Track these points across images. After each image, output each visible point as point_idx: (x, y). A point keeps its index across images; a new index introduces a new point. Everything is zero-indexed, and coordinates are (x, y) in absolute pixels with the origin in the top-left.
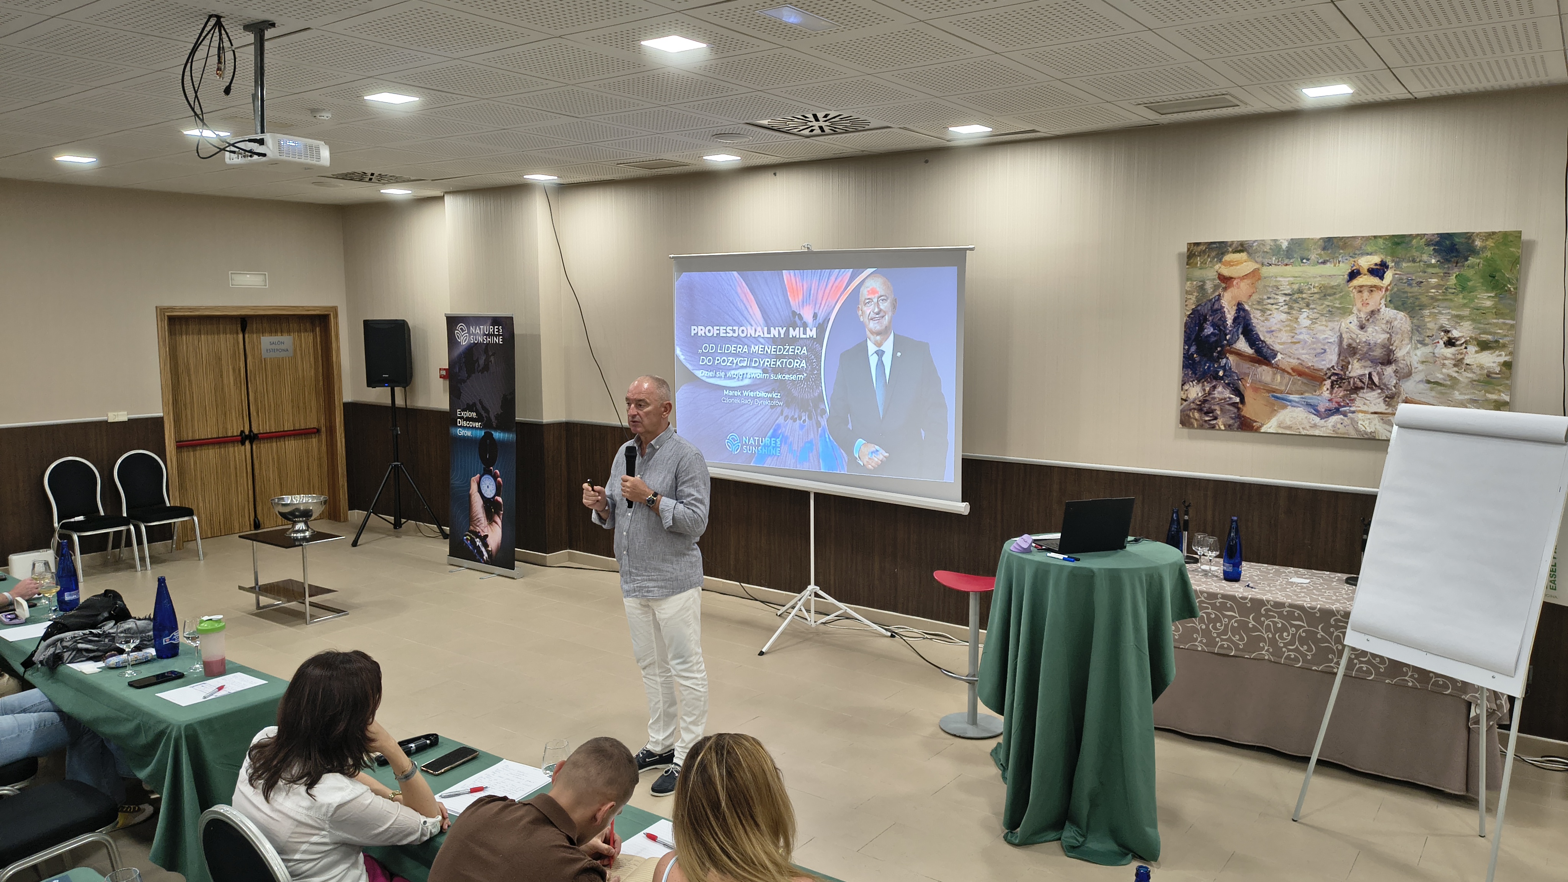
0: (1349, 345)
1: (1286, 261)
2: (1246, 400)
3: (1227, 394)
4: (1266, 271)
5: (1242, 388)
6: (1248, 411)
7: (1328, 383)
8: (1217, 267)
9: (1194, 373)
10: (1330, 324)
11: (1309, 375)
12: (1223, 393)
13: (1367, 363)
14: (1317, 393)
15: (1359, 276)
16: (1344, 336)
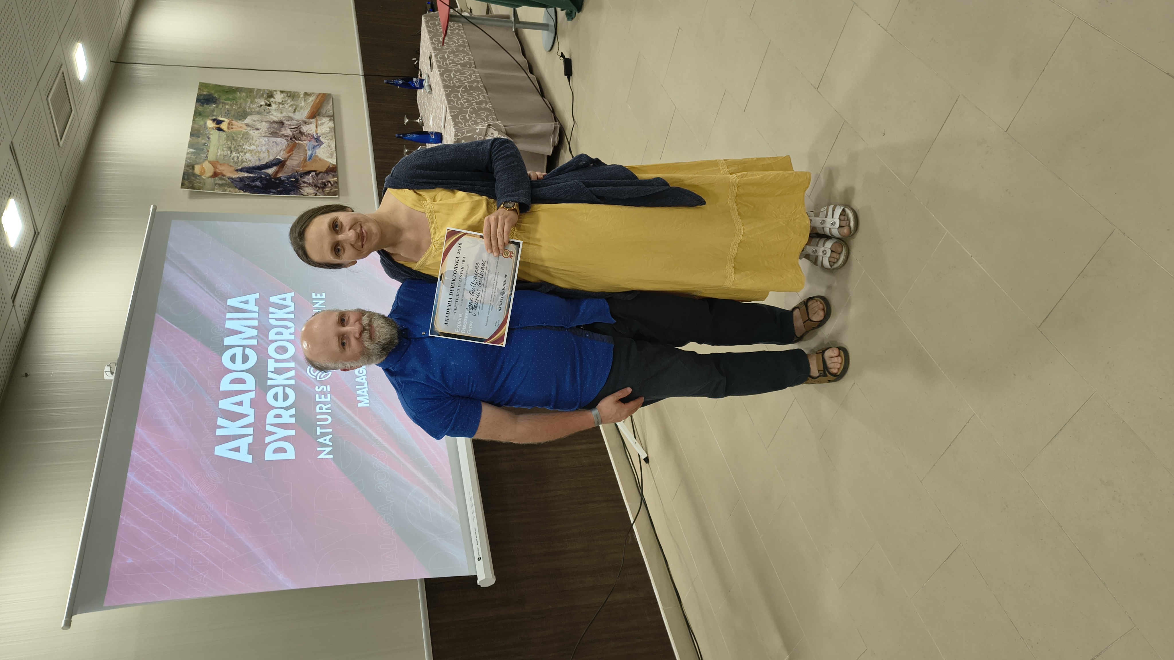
0: (270, 134)
1: (205, 151)
2: (312, 170)
3: (309, 177)
4: (211, 159)
5: (304, 172)
7: (297, 142)
8: (204, 177)
9: (293, 190)
11: (292, 148)
12: (309, 179)
13: (283, 129)
14: (305, 145)
15: (221, 127)
16: (264, 135)
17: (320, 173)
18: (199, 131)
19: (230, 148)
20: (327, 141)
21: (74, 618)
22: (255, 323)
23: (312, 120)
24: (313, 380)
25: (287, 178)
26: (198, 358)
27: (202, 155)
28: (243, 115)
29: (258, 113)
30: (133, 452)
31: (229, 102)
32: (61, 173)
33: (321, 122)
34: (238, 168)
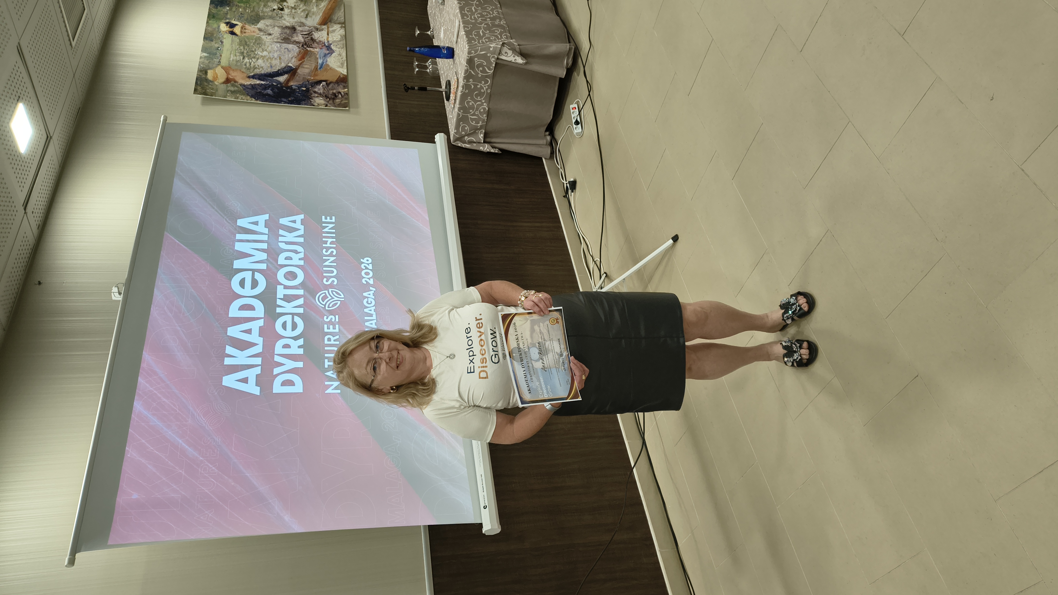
0: (282, 40)
1: (218, 55)
2: (323, 79)
4: (224, 64)
5: (315, 81)
7: (308, 49)
8: (216, 83)
9: (304, 100)
11: (304, 55)
12: (320, 88)
13: (295, 35)
14: (317, 53)
15: (234, 31)
16: (276, 41)
17: (331, 83)
18: (212, 34)
19: (243, 53)
20: (338, 49)
21: (78, 555)
22: (265, 246)
23: (323, 27)
24: (322, 309)
25: (298, 87)
26: (207, 281)
27: (215, 60)
28: (255, 19)
29: (271, 17)
30: (140, 379)
31: (242, 5)
32: (74, 75)
33: (333, 29)
34: (250, 75)
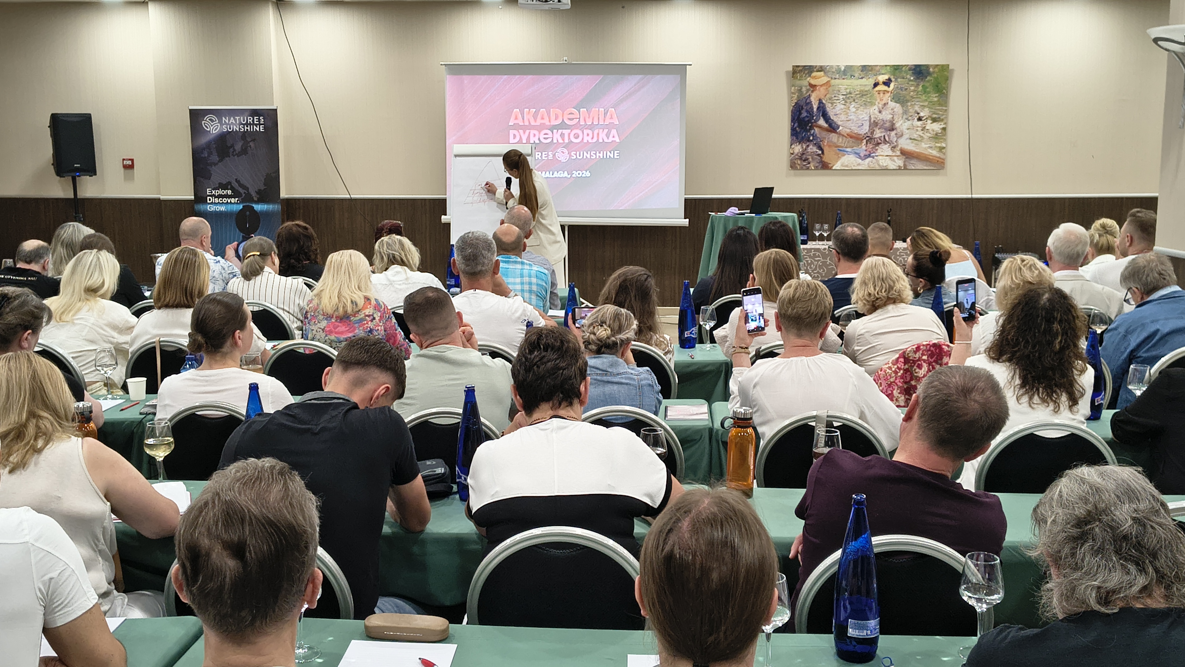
0: (874, 121)
1: (843, 77)
2: (825, 152)
3: (815, 149)
4: (833, 82)
5: (822, 146)
6: (826, 159)
7: (865, 141)
8: (808, 79)
9: (797, 138)
10: (865, 111)
11: (856, 138)
12: (813, 149)
13: (883, 130)
14: (860, 147)
15: (879, 85)
16: (872, 116)
17: (821, 157)
18: (871, 70)
23: (898, 152)
25: (813, 134)
26: (573, 98)
27: (838, 75)
31: (921, 89)
33: (896, 160)
34: (823, 101)
